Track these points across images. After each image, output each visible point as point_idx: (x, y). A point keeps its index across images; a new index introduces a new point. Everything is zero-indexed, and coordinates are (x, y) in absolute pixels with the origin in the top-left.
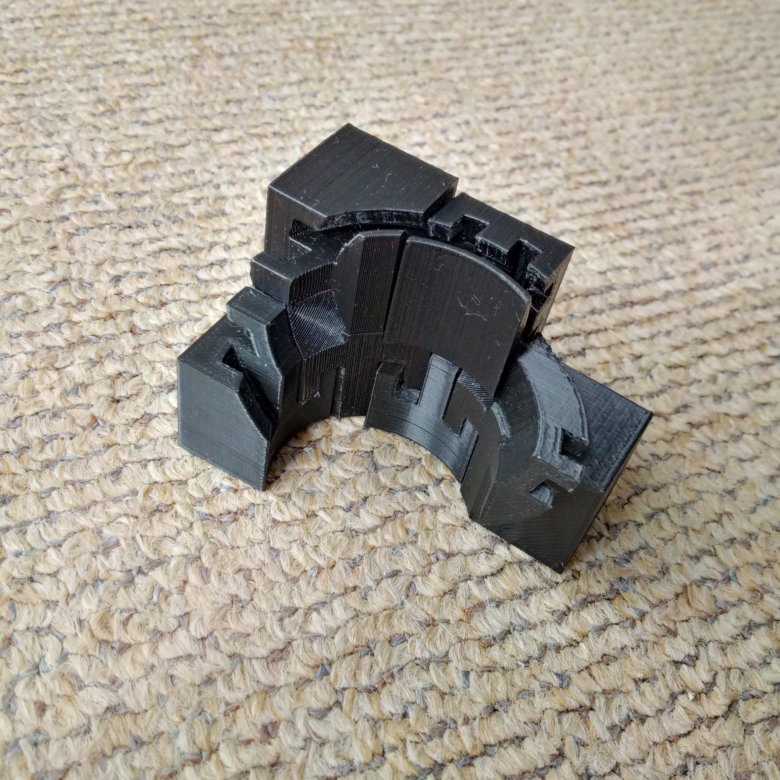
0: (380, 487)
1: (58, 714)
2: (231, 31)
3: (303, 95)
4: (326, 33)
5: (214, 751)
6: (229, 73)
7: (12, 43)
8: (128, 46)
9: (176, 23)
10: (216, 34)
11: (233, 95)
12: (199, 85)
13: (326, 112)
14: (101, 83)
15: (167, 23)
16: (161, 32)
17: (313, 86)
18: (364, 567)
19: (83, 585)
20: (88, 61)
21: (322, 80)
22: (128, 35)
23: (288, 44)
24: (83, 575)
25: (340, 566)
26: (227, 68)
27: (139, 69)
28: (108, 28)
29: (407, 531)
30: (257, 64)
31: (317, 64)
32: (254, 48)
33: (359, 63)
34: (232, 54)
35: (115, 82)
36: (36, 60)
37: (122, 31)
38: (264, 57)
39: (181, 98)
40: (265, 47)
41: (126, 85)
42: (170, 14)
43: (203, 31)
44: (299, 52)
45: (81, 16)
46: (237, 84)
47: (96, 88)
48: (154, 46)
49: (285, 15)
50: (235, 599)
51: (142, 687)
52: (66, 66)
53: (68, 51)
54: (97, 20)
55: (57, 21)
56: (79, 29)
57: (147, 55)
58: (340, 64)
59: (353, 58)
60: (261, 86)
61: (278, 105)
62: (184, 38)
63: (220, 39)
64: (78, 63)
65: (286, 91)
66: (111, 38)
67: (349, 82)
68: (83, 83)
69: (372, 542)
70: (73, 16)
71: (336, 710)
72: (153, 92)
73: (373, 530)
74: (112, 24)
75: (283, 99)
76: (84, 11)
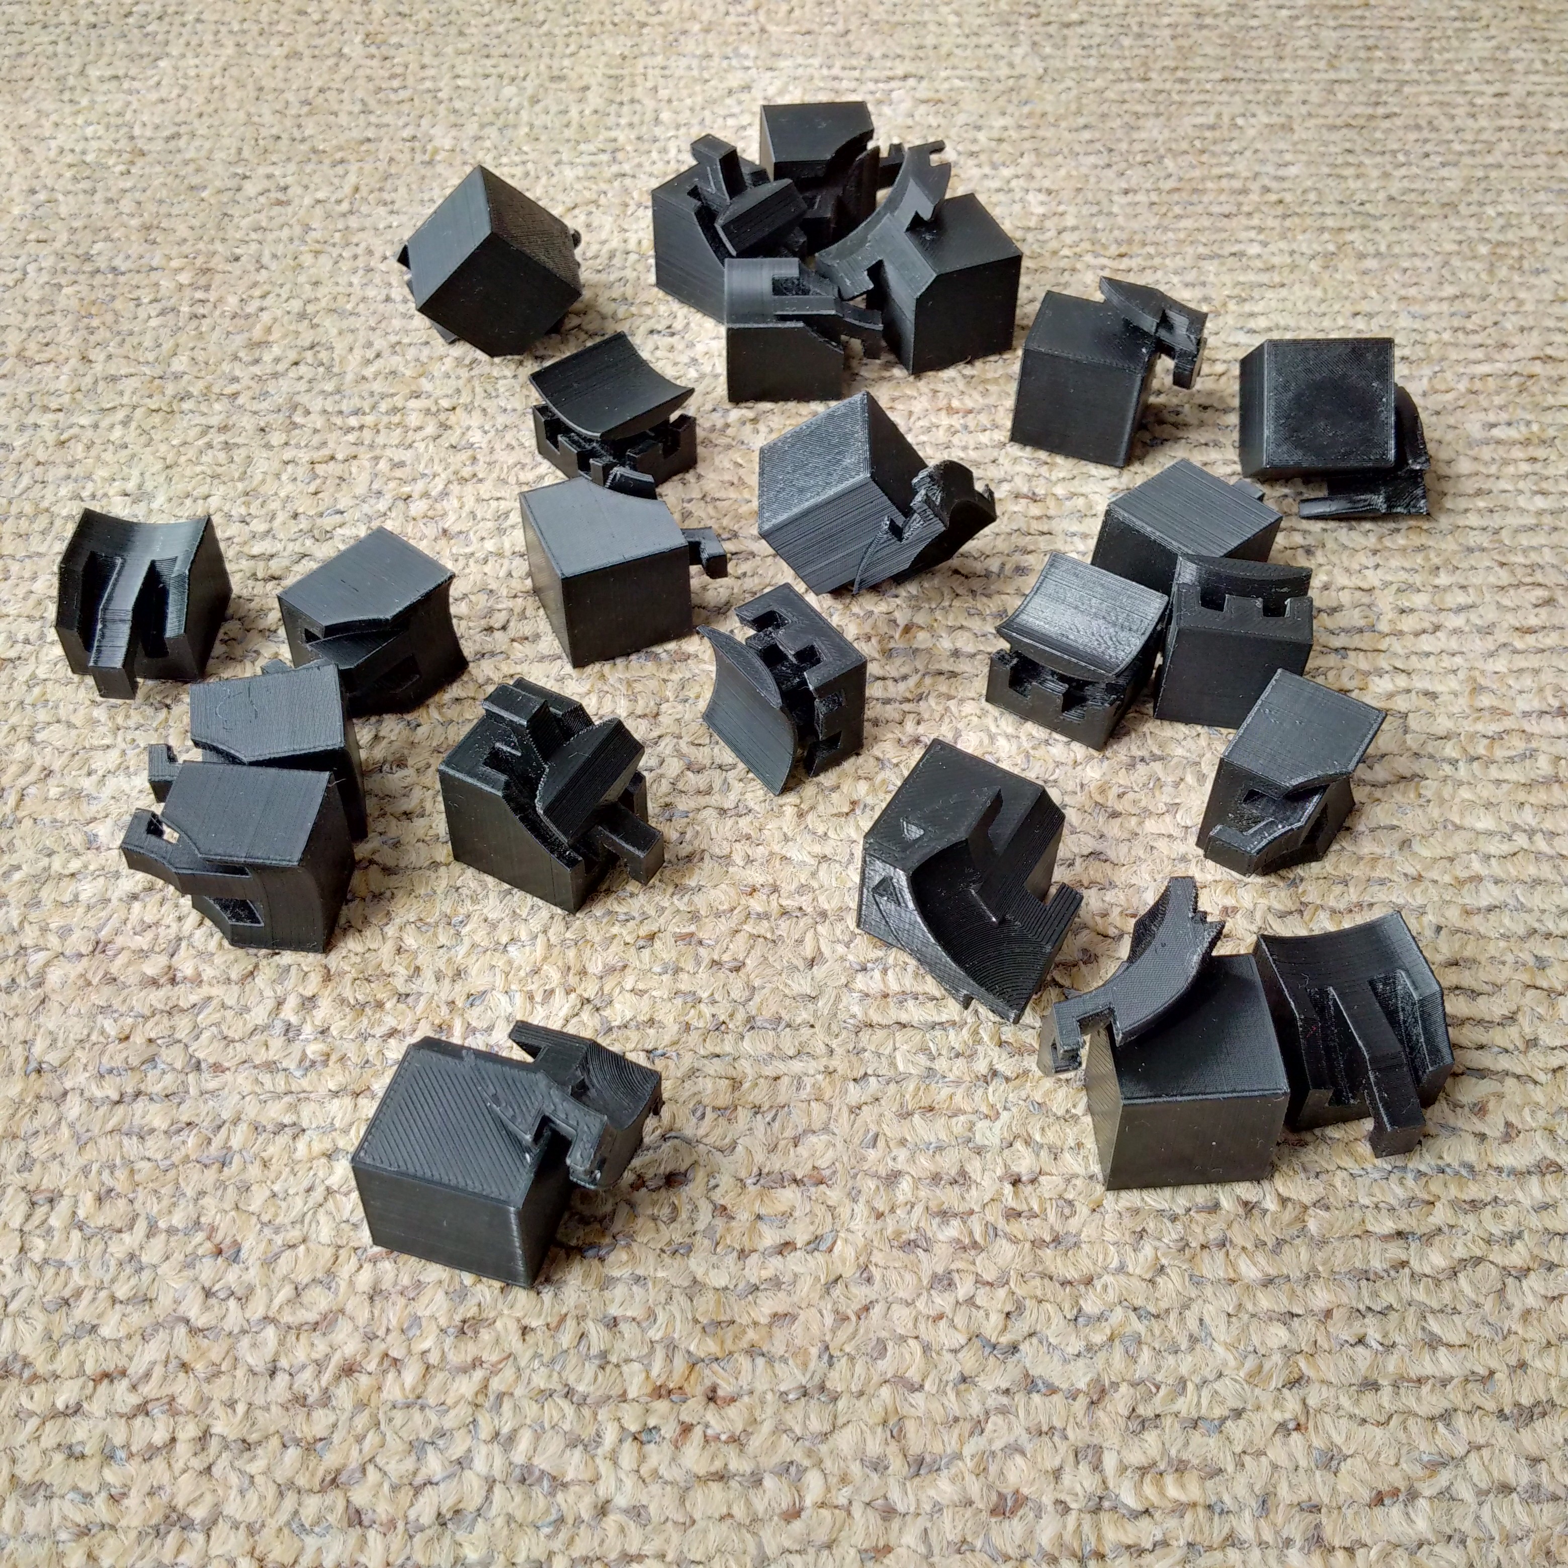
2: (1385, 225)
3: (1452, 315)
4: (1511, 236)
6: (1367, 279)
7: (1120, 220)
8: (1252, 234)
9: (1318, 209)
10: (1363, 227)
11: (1365, 307)
12: (1325, 291)
13: (1477, 339)
14: (1211, 278)
15: (1306, 208)
16: (1297, 220)
17: (1470, 305)
20: (1201, 250)
21: (1484, 298)
22: (1255, 221)
23: (1454, 247)
26: (1365, 273)
27: (1259, 264)
28: (1234, 210)
30: (1405, 270)
31: (1484, 276)
32: (1407, 249)
33: (1544, 280)
34: (1378, 254)
35: (1227, 279)
36: (1144, 244)
37: (1249, 214)
38: (1417, 262)
39: (1299, 304)
40: (1423, 249)
41: (1239, 283)
42: (1312, 197)
43: (1349, 222)
44: (1465, 259)
45: (1204, 191)
46: (1373, 293)
47: (1204, 284)
48: (1283, 236)
49: (1462, 208)
52: (1175, 254)
53: (1182, 235)
54: (1223, 198)
55: (1176, 197)
56: (1199, 209)
57: (1272, 248)
58: (1517, 278)
59: (1537, 272)
60: (1403, 298)
61: (1417, 325)
62: (1322, 229)
63: (1367, 234)
64: (1190, 250)
65: (1433, 307)
66: (1234, 223)
67: (1521, 303)
68: (1190, 276)
70: (1195, 191)
72: (1269, 294)
74: (1240, 205)
75: (1426, 318)
76: (1210, 185)
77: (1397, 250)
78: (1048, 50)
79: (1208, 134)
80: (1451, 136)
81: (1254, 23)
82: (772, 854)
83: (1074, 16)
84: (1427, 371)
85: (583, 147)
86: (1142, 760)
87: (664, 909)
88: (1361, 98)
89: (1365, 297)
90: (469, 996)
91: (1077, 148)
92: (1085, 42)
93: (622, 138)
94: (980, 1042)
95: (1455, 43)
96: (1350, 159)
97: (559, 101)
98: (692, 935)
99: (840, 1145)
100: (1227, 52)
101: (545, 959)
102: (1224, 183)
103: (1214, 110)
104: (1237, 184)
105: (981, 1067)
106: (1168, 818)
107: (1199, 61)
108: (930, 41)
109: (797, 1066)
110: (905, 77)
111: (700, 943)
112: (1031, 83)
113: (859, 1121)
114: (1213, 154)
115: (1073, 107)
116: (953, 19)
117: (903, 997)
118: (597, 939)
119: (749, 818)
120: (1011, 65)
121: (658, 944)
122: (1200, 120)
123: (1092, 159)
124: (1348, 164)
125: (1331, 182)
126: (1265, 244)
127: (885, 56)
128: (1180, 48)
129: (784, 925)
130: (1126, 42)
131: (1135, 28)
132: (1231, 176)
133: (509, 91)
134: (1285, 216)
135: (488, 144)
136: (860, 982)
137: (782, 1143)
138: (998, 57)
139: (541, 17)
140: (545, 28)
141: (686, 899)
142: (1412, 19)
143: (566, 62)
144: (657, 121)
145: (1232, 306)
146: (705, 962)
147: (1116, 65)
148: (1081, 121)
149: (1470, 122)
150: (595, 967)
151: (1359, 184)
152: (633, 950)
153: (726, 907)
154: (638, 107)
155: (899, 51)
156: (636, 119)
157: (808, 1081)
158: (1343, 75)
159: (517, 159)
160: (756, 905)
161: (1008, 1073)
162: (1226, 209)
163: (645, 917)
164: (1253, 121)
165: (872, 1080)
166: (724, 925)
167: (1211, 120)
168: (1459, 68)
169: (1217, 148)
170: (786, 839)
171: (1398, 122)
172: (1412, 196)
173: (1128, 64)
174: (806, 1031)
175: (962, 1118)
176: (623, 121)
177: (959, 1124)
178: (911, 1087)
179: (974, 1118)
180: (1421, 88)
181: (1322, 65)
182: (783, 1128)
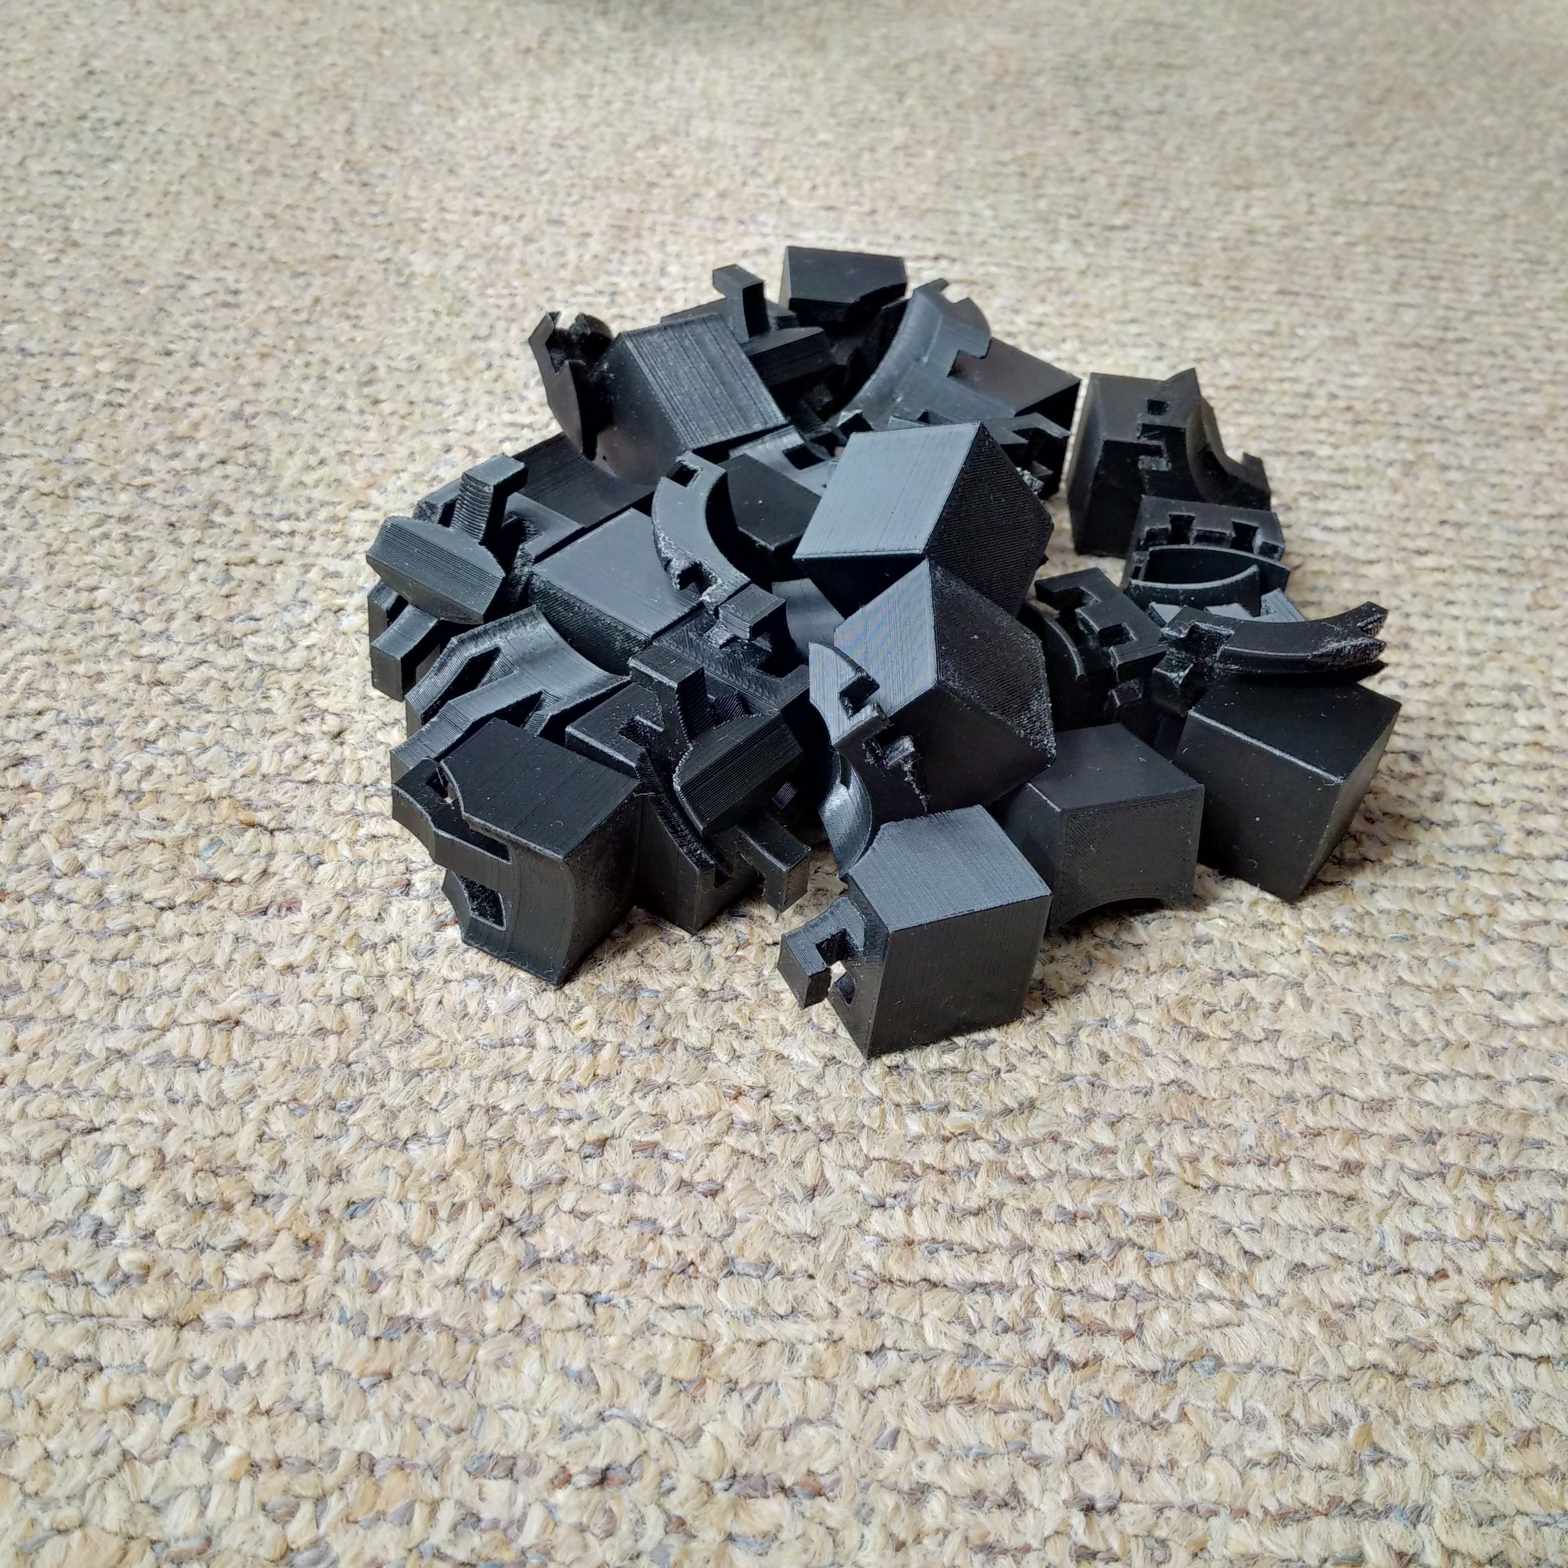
77: (1482, 465)
78: (1090, 249)
79: (1267, 340)
80: (1528, 365)
81: (1308, 245)
82: (763, 1050)
83: (1118, 221)
84: (1528, 586)
85: (579, 288)
86: (1230, 974)
87: (620, 1109)
88: (1429, 321)
89: (1451, 507)
90: (350, 1203)
91: (1124, 339)
92: (1129, 245)
93: (623, 285)
94: (1036, 1313)
95: (1524, 282)
96: (1422, 376)
97: (557, 244)
98: (655, 1145)
99: (846, 1442)
100: (1283, 267)
101: (457, 1162)
102: (1286, 386)
103: (1271, 318)
104: (1301, 388)
105: (1038, 1347)
106: (1266, 1045)
107: (1251, 273)
108: (963, 229)
109: (790, 1329)
110: (936, 258)
111: (666, 1156)
112: (1073, 277)
113: (873, 1411)
114: (1273, 358)
115: (1119, 302)
116: (988, 213)
117: (934, 1245)
118: (530, 1142)
119: (736, 1004)
120: (1050, 257)
121: (609, 1153)
122: (1256, 327)
123: (1141, 352)
124: (1420, 381)
125: (1405, 396)
126: (1336, 447)
127: (914, 237)
128: (1232, 260)
129: (776, 1144)
130: (1175, 249)
131: (1183, 239)
132: (1295, 380)
133: (501, 229)
134: (1357, 422)
135: (473, 275)
136: (877, 1222)
137: (766, 1435)
138: (1038, 251)
139: (542, 166)
140: (547, 177)
141: (651, 1098)
142: (1475, 256)
143: (567, 210)
144: (663, 272)
145: (1304, 502)
146: (672, 1182)
147: (1165, 268)
148: (1128, 316)
149: (1547, 355)
150: (524, 1177)
151: (1433, 400)
152: (576, 1159)
153: (703, 1112)
154: (643, 258)
155: (930, 234)
156: (640, 269)
157: (804, 1351)
158: (1407, 299)
159: (505, 292)
160: (743, 1112)
161: (1074, 1357)
162: (1291, 410)
163: (595, 1118)
164: (1314, 332)
165: (892, 1355)
166: (698, 1135)
167: (1269, 327)
168: (1530, 305)
169: (1278, 353)
170: (784, 1033)
171: (1471, 347)
172: (1493, 417)
173: (1177, 269)
174: (802, 1283)
175: (1013, 1415)
176: (626, 269)
177: (1009, 1423)
178: (944, 1367)
179: (1029, 1416)
180: (1491, 319)
181: (1384, 288)
182: (767, 1415)
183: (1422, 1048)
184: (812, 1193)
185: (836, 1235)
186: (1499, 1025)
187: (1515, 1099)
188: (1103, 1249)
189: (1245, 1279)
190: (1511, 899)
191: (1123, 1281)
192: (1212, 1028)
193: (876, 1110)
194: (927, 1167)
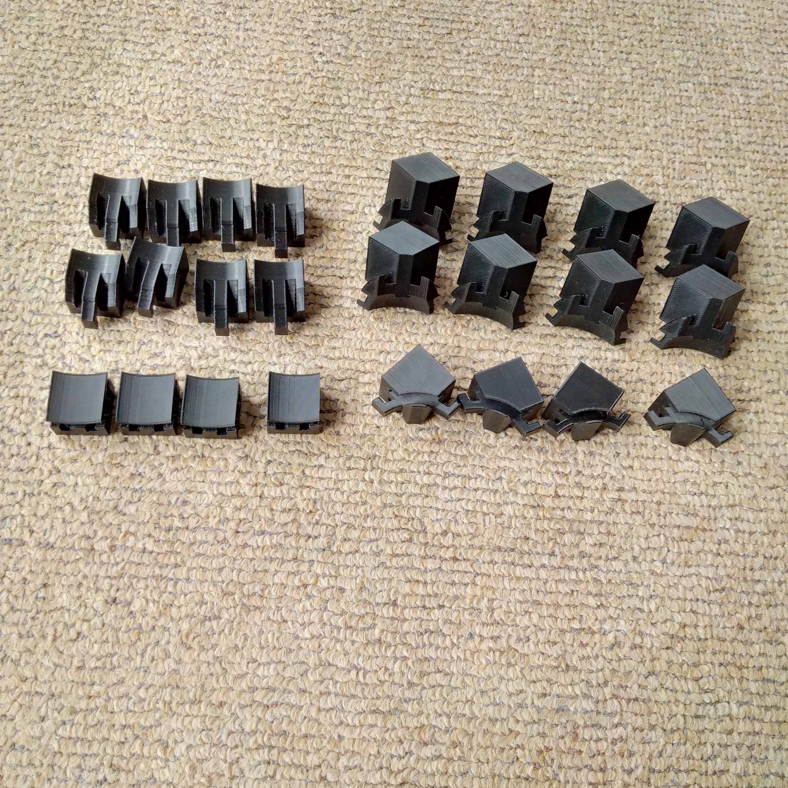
0: (321, 620)
1: (157, 664)
5: (200, 702)
18: (293, 655)
19: (187, 616)
24: (189, 611)
25: (284, 649)
29: (320, 646)
50: (236, 646)
51: (188, 667)
69: (302, 645)
71: (248, 708)
73: (306, 639)
82: (37, 661)
85: (37, 199)
89: (389, 341)
92: (306, 141)
93: (58, 194)
94: (103, 764)
97: (31, 164)
100: (375, 156)
102: (347, 254)
105: (100, 777)
106: (210, 652)
107: (359, 162)
110: (209, 161)
133: (8, 154)
138: (260, 149)
139: (34, 96)
140: (35, 105)
142: (476, 136)
143: (40, 134)
147: (318, 160)
155: (210, 139)
156: (67, 180)
160: (25, 687)
165: (55, 780)
166: (10, 697)
167: (353, 207)
169: (350, 229)
170: (45, 653)
173: (323, 160)
176: (61, 181)
183: (265, 651)
184: (43, 719)
185: (47, 736)
186: (297, 637)
187: (288, 673)
188: (131, 739)
189: (173, 749)
190: (324, 576)
191: (133, 752)
192: (195, 645)
193: (70, 686)
194: (81, 710)
